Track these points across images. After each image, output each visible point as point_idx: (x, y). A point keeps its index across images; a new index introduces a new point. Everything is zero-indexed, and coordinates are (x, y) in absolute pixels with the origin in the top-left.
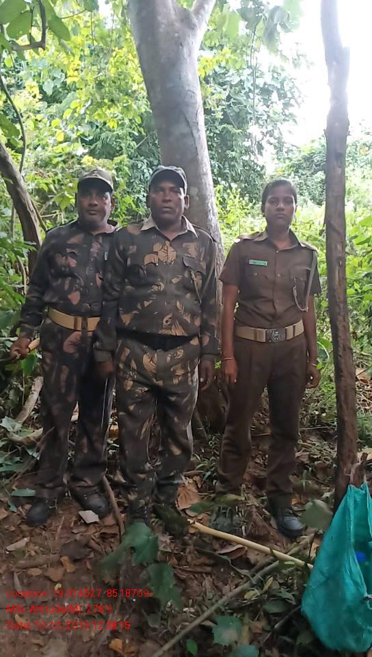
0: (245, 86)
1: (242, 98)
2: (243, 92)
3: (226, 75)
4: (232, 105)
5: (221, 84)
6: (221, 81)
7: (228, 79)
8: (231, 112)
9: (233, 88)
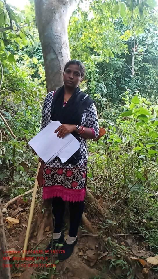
0: (155, 45)
1: (153, 50)
2: (154, 47)
3: (146, 41)
4: (148, 54)
5: (143, 45)
6: (143, 44)
7: (146, 43)
8: (148, 57)
9: (149, 46)
